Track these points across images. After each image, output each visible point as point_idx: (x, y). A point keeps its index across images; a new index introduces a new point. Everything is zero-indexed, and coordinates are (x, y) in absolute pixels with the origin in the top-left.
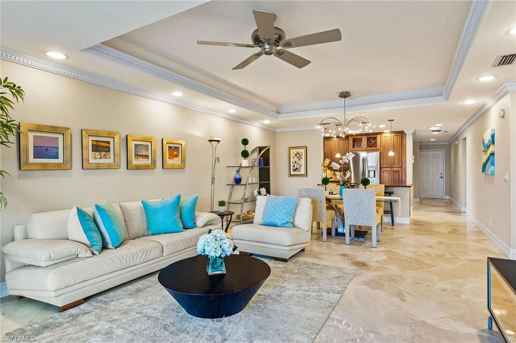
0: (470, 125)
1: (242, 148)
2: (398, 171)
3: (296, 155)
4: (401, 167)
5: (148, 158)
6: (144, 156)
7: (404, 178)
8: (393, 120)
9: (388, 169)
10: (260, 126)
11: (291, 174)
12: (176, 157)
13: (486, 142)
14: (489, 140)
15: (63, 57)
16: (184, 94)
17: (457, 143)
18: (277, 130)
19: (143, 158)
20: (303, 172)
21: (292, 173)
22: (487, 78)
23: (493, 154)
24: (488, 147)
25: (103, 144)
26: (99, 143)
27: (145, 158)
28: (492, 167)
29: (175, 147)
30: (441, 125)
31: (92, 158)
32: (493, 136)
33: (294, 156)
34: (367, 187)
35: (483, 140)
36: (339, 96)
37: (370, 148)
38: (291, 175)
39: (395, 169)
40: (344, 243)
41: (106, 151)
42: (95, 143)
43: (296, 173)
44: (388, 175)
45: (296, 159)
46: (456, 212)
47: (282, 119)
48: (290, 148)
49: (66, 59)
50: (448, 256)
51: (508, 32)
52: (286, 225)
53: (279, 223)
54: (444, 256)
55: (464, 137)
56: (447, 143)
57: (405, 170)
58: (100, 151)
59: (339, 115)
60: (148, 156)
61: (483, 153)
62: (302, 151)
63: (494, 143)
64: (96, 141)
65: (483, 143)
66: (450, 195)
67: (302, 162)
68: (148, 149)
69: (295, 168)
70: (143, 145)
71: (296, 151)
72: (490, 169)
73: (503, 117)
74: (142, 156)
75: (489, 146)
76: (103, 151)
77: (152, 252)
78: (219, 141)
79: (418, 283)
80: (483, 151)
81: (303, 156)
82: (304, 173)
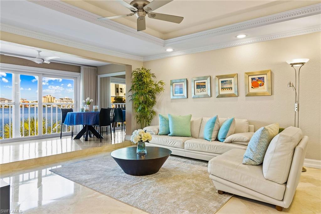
5: (232, 89)
6: (229, 88)
12: (260, 86)
19: (227, 89)
25: (202, 84)
26: (200, 84)
27: (230, 89)
29: (258, 78)
31: (197, 92)
41: (204, 88)
42: (198, 84)
58: (200, 88)
64: (198, 83)
68: (231, 83)
74: (227, 88)
76: (202, 88)
77: (176, 143)
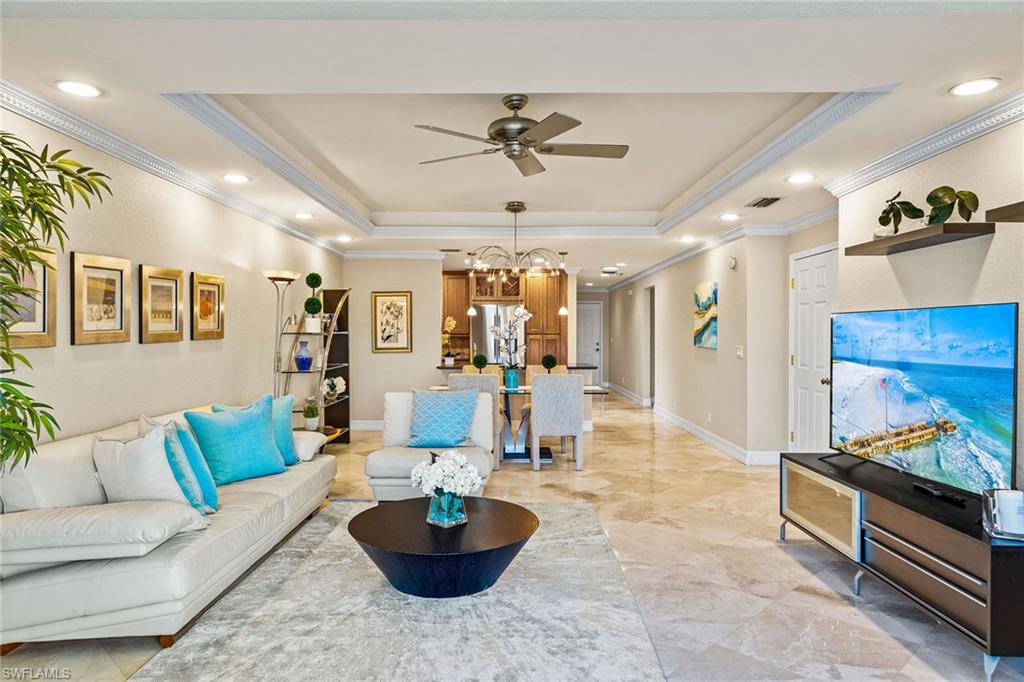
0: (665, 269)
1: (308, 293)
2: (554, 341)
3: (389, 308)
4: (559, 334)
5: (171, 317)
6: (165, 312)
7: (563, 353)
8: (566, 253)
9: (538, 337)
10: (324, 246)
11: (379, 346)
12: (211, 314)
13: (703, 299)
14: (709, 299)
15: (95, 93)
16: (251, 179)
17: (630, 293)
18: (347, 256)
19: (163, 317)
20: (403, 342)
21: (380, 344)
22: (730, 217)
23: (714, 319)
24: (707, 308)
26: (98, 284)
27: (167, 317)
28: (714, 338)
29: (209, 292)
30: (622, 265)
31: (88, 319)
32: (715, 293)
33: (385, 309)
34: (551, 370)
35: (696, 296)
36: (507, 209)
37: (508, 298)
38: (376, 349)
39: (550, 337)
40: (533, 470)
41: (109, 303)
42: (92, 284)
43: (386, 345)
44: (537, 347)
45: (389, 317)
46: (633, 408)
47: (379, 235)
48: (376, 294)
49: (100, 96)
50: (680, 470)
51: (786, 179)
52: (464, 444)
53: (452, 441)
54: (675, 471)
55: (651, 285)
56: (606, 291)
57: (566, 338)
58: (98, 303)
59: (506, 241)
60: (170, 313)
61: (696, 316)
62: (402, 302)
63: (716, 303)
64: (94, 279)
65: (697, 300)
66: (610, 381)
67: (403, 323)
68: (170, 296)
69: (386, 334)
70: (163, 287)
71: (388, 300)
72: (709, 340)
73: (734, 268)
74: (161, 312)
75: (710, 306)
78: (290, 281)
79: (677, 507)
80: (696, 313)
81: (404, 311)
82: (405, 346)
